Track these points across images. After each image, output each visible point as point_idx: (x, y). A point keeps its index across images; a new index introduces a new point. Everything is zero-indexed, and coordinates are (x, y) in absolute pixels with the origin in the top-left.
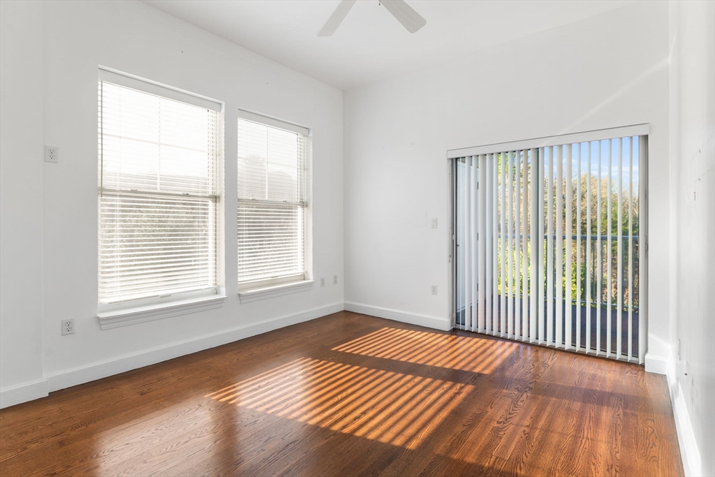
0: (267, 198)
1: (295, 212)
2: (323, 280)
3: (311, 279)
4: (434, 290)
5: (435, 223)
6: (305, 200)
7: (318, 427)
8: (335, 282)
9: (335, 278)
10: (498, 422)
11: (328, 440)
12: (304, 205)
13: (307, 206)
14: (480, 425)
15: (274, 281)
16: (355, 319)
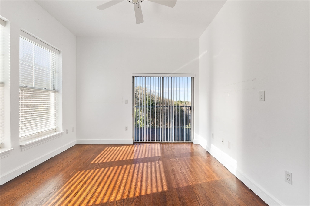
0: (33, 86)
1: (49, 95)
2: (67, 131)
3: (61, 131)
4: (126, 128)
5: (127, 102)
6: (56, 88)
7: (123, 199)
8: (73, 131)
9: (73, 128)
10: (180, 170)
11: (134, 203)
12: (55, 91)
13: (58, 92)
14: (176, 173)
15: (40, 134)
16: (87, 147)
